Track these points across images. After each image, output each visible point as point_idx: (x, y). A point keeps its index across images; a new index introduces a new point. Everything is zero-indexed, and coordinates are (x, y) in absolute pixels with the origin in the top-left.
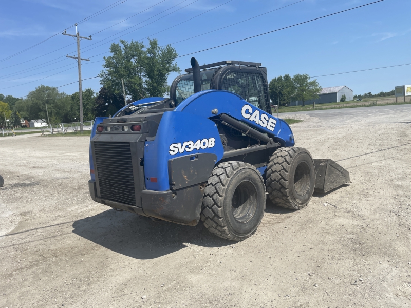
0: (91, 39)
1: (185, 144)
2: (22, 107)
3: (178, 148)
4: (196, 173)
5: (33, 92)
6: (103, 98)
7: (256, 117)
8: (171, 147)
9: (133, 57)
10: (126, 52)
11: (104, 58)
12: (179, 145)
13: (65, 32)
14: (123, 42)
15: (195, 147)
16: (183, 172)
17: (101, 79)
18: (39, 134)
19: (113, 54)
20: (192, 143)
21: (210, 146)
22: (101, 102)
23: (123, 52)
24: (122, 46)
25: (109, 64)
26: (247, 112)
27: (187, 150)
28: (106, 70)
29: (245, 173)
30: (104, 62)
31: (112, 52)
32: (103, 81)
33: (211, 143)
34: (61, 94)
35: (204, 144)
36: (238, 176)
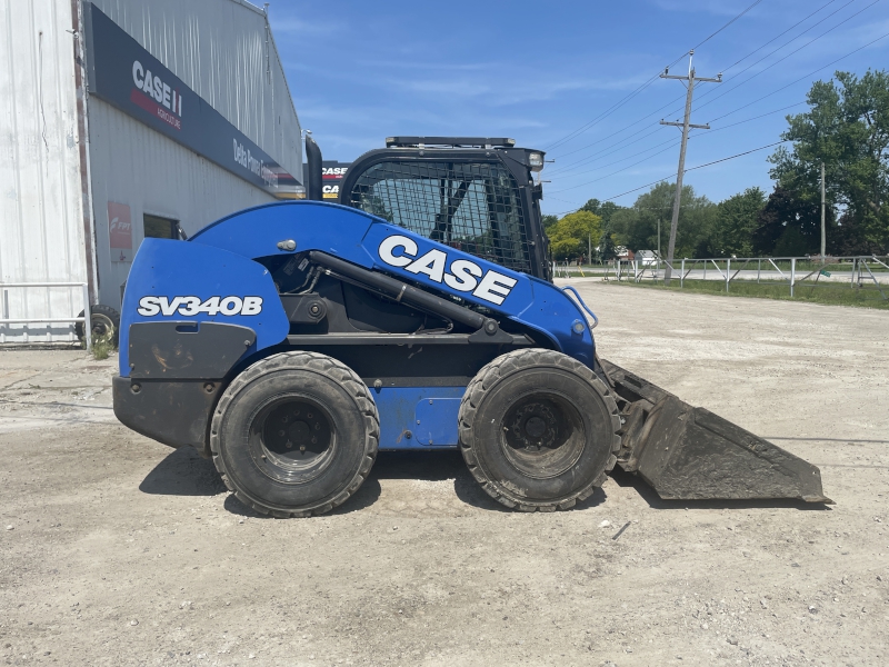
0: (720, 81)
1: (178, 301)
2: (622, 225)
3: (159, 305)
4: (190, 358)
5: (646, 195)
6: (777, 208)
7: (431, 265)
8: (144, 302)
9: (865, 109)
10: (847, 100)
11: (788, 118)
12: (163, 301)
13: (667, 71)
14: (842, 77)
15: (203, 308)
16: (156, 351)
17: (775, 166)
18: (599, 279)
19: (815, 105)
20: (196, 301)
21: (246, 312)
22: (770, 218)
23: (842, 100)
24: (839, 86)
25: (797, 131)
26: (398, 251)
27: (183, 311)
28: (790, 147)
29: (294, 378)
30: (787, 128)
31: (813, 102)
32: (778, 170)
33: (252, 306)
34: (698, 201)
35: (231, 306)
36: (271, 382)
